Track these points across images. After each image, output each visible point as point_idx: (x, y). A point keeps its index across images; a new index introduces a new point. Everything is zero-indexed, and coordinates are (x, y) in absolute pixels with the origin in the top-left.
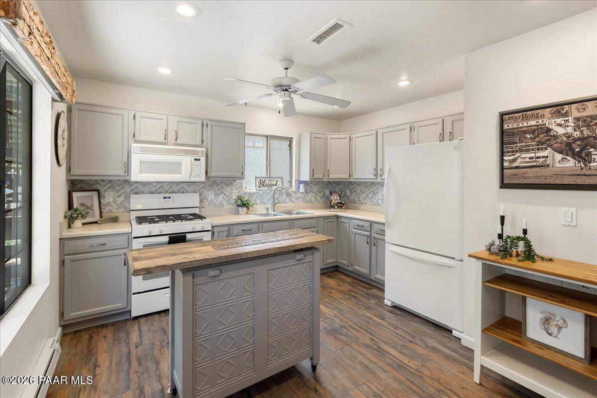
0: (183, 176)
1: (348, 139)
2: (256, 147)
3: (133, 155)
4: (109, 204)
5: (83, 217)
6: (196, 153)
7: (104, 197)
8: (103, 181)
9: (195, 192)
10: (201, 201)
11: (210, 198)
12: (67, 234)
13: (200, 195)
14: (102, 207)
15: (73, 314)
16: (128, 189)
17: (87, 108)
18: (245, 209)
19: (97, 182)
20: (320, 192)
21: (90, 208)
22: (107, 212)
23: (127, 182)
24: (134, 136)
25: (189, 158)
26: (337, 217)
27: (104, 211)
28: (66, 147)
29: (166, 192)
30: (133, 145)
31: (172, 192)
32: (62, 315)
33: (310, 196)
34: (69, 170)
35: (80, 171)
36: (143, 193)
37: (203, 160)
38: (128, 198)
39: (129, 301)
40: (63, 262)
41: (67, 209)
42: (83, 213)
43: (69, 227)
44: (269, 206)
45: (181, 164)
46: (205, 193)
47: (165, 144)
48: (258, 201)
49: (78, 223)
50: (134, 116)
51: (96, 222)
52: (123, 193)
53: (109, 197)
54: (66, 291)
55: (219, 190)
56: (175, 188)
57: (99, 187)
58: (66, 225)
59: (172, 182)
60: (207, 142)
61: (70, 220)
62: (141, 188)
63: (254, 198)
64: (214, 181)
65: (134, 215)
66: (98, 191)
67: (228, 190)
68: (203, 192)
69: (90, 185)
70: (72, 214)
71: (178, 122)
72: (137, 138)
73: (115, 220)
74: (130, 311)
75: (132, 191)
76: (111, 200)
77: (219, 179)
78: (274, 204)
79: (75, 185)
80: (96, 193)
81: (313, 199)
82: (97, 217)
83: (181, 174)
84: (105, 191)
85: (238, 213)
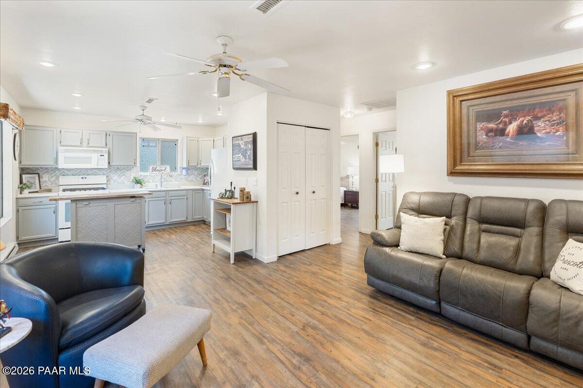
0: (93, 165)
1: (213, 141)
2: (151, 146)
3: (60, 154)
4: (45, 181)
5: (29, 188)
6: (102, 151)
7: (43, 178)
8: (41, 168)
9: (104, 174)
10: (108, 181)
11: (115, 178)
12: (20, 196)
13: (107, 177)
14: (41, 183)
15: (24, 238)
16: (58, 173)
17: (31, 128)
18: (139, 185)
19: (37, 169)
20: (200, 175)
21: (34, 183)
22: (44, 186)
23: (57, 168)
24: (61, 142)
25: (96, 155)
26: (203, 190)
27: (42, 186)
28: (18, 151)
29: (84, 175)
30: (60, 148)
31: (88, 175)
32: (18, 238)
33: (191, 177)
34: (20, 162)
35: (27, 163)
36: (68, 175)
37: (106, 156)
38: (57, 178)
39: (57, 232)
40: (18, 210)
41: (19, 184)
42: (29, 185)
43: (21, 193)
44: (158, 184)
45: (91, 158)
46: (111, 175)
47: (81, 147)
48: (151, 181)
49: (26, 191)
50: (61, 131)
51: (38, 192)
52: (55, 175)
53: (45, 178)
54: (20, 226)
55: (121, 173)
56: (90, 172)
57: (39, 172)
58: (19, 192)
59: (88, 169)
60: (110, 145)
61: (22, 189)
62: (67, 172)
63: (147, 179)
64: (118, 168)
65: (61, 188)
66: (38, 174)
67: (128, 173)
68: (110, 175)
69: (33, 171)
70: (22, 186)
71: (89, 133)
72: (62, 144)
73: (49, 191)
74: (58, 238)
75: (60, 174)
76: (47, 179)
77: (121, 167)
78: (162, 183)
79: (24, 171)
80: (37, 175)
81: (194, 180)
82: (38, 189)
83: (91, 164)
84: (43, 174)
85: (134, 187)
